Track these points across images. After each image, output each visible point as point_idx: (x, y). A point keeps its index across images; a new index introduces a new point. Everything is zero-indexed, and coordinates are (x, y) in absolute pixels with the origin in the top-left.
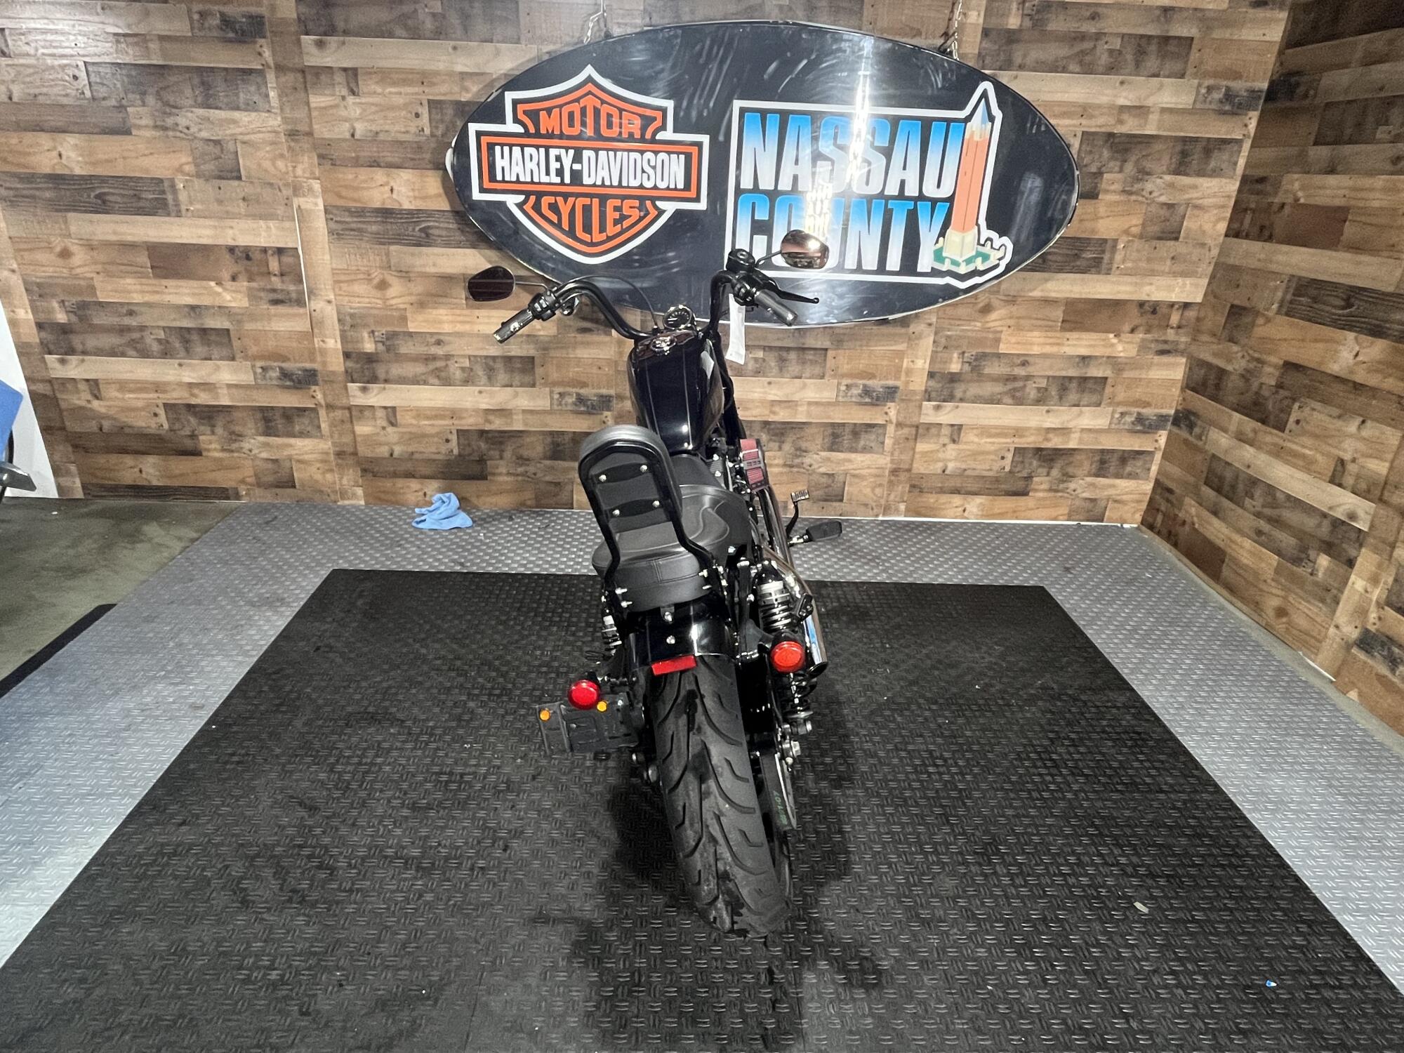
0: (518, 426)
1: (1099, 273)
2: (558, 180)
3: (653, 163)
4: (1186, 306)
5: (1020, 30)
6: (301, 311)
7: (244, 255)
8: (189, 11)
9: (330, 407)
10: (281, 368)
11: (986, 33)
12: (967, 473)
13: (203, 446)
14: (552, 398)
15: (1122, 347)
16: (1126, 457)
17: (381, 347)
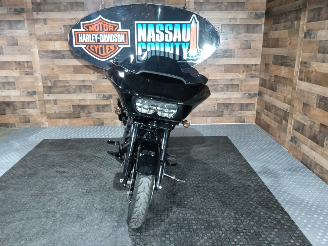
0: (88, 104)
1: (231, 58)
2: (94, 41)
3: (117, 37)
4: (256, 65)
5: (203, 2)
6: (33, 76)
7: (19, 63)
8: (7, 8)
9: (39, 100)
10: (27, 91)
11: (195, 3)
12: (206, 111)
13: (6, 112)
14: (96, 96)
15: (242, 76)
16: (248, 105)
17: (52, 84)
